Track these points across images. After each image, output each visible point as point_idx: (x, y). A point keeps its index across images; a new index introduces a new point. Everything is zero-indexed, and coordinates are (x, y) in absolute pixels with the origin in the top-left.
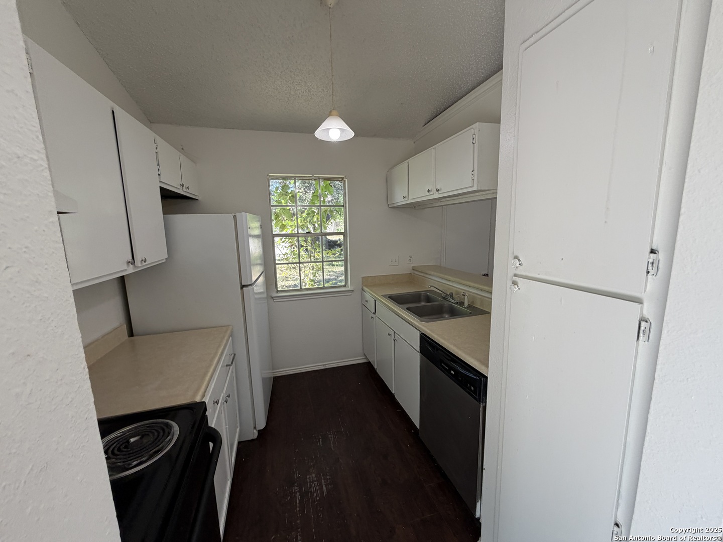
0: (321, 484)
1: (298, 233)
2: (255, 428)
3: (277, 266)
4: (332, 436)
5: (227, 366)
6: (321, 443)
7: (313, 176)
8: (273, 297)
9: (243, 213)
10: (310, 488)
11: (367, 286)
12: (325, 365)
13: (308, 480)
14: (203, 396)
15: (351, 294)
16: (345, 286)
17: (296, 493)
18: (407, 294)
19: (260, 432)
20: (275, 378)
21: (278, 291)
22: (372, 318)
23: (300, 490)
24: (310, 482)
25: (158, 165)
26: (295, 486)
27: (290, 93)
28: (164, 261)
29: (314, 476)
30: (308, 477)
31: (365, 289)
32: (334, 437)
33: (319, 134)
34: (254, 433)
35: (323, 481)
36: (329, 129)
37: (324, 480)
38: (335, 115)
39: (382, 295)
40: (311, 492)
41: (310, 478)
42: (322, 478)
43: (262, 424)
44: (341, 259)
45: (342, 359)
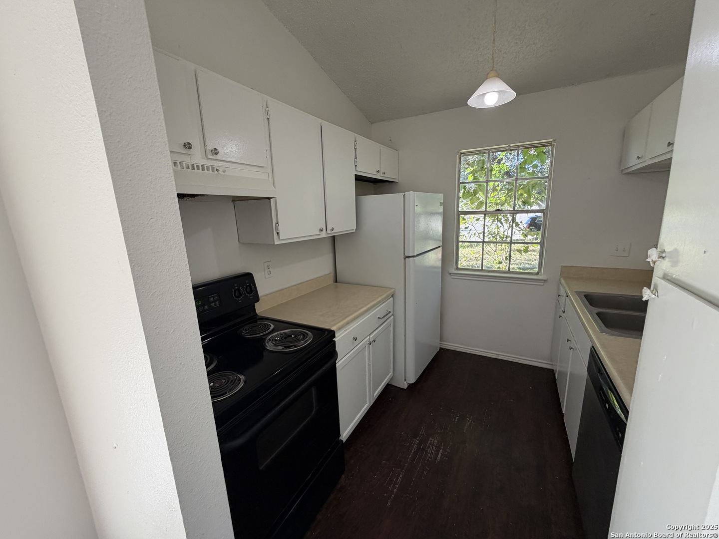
0: (438, 451)
1: (486, 211)
2: (405, 380)
3: (460, 243)
4: (470, 420)
5: (379, 318)
6: (456, 420)
7: (509, 146)
8: (450, 273)
9: (411, 192)
10: (428, 448)
11: (565, 278)
12: (499, 355)
13: (429, 442)
14: (340, 329)
15: (543, 284)
16: (537, 274)
17: (415, 444)
18: (622, 296)
19: (410, 386)
20: (441, 349)
21: (458, 269)
22: (560, 317)
23: (419, 444)
24: (430, 444)
25: (356, 158)
26: (417, 439)
27: (478, 61)
28: (354, 231)
29: (436, 441)
30: (431, 439)
31: (563, 281)
32: (471, 422)
33: (472, 102)
34: (404, 384)
35: (441, 450)
36: (484, 94)
37: (443, 449)
38: (493, 77)
39: (576, 292)
40: (427, 451)
41: (431, 440)
42: (442, 447)
43: (412, 380)
44: (536, 241)
45: (521, 356)
